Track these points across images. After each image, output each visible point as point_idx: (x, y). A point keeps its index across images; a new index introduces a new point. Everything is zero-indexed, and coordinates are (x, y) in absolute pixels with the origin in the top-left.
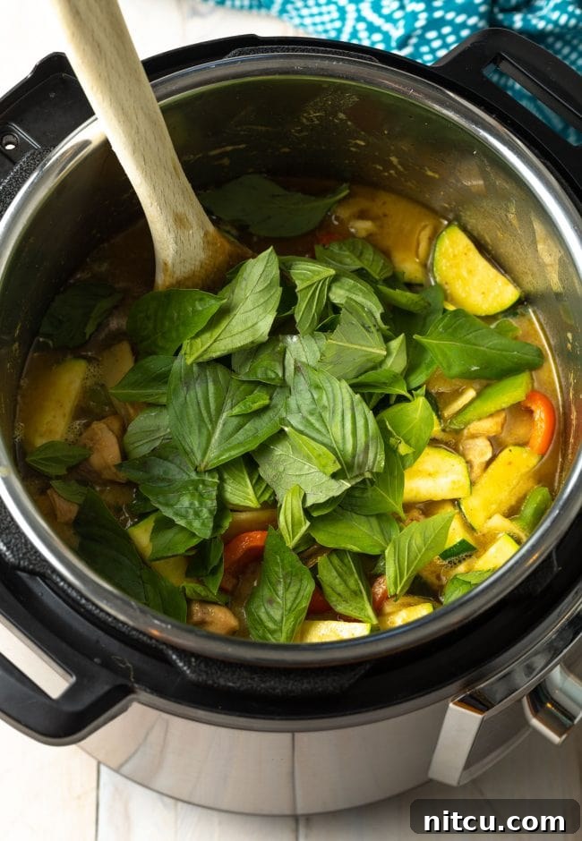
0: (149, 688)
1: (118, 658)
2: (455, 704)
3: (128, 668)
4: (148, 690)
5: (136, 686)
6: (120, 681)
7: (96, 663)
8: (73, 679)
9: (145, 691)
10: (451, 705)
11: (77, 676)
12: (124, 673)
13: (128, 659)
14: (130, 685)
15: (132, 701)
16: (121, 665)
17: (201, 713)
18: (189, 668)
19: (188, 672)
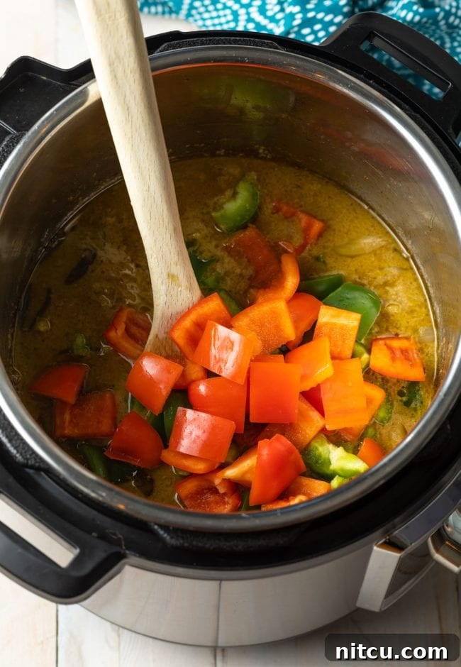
0: (138, 553)
1: (111, 531)
2: (379, 546)
3: (120, 538)
4: (138, 555)
5: (127, 552)
6: (114, 549)
7: (93, 537)
8: (77, 551)
9: (136, 556)
10: (375, 548)
11: (80, 547)
12: (117, 543)
13: (119, 532)
14: (122, 552)
15: (125, 564)
16: (114, 537)
17: (180, 570)
18: (168, 534)
19: (168, 538)
